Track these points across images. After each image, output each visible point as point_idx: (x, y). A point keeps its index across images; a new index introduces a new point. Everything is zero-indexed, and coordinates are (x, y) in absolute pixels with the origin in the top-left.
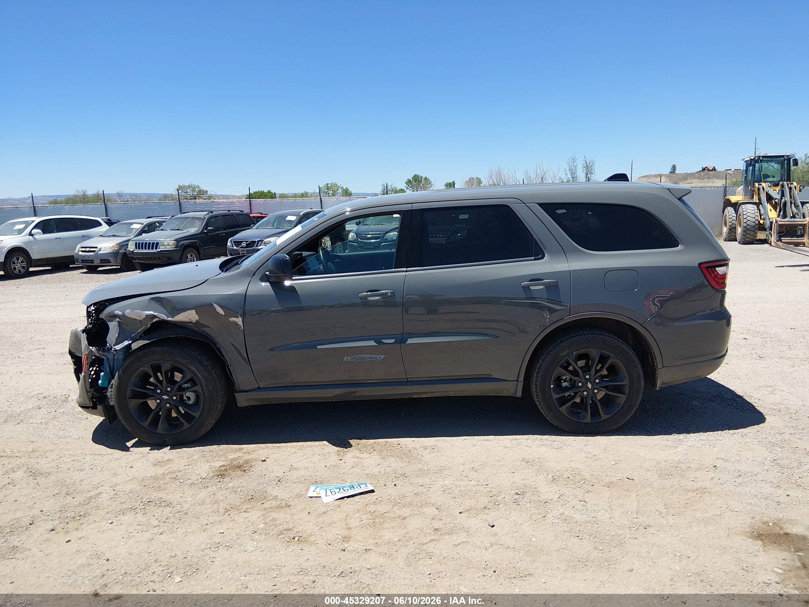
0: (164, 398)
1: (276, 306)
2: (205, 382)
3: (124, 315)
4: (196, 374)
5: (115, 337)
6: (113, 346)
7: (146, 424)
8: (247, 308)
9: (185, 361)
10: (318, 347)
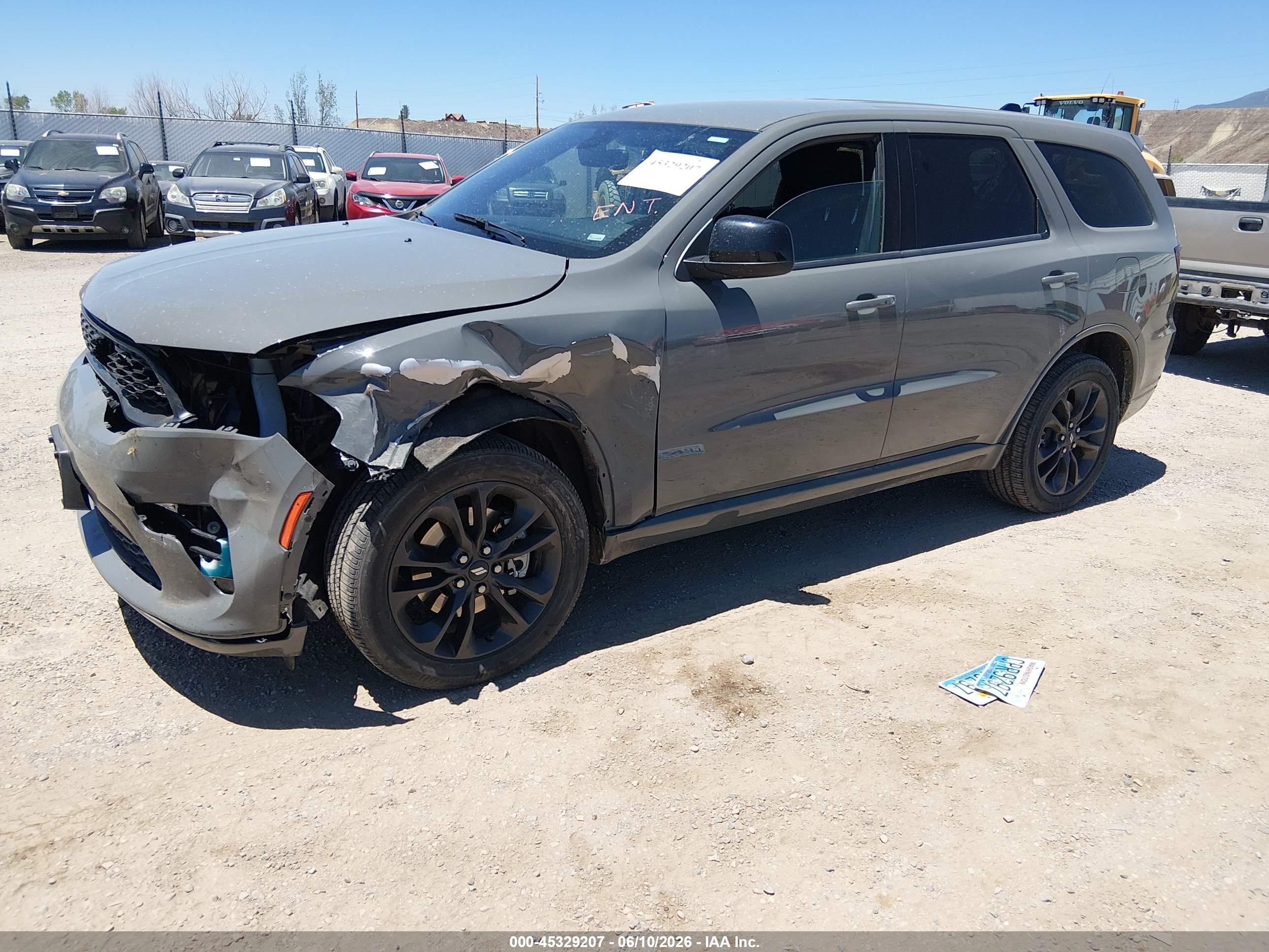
0: (477, 574)
1: (719, 334)
2: (572, 521)
3: (396, 375)
4: (556, 505)
5: (370, 437)
6: (370, 461)
7: (430, 647)
8: (669, 339)
9: (537, 476)
10: (779, 416)
